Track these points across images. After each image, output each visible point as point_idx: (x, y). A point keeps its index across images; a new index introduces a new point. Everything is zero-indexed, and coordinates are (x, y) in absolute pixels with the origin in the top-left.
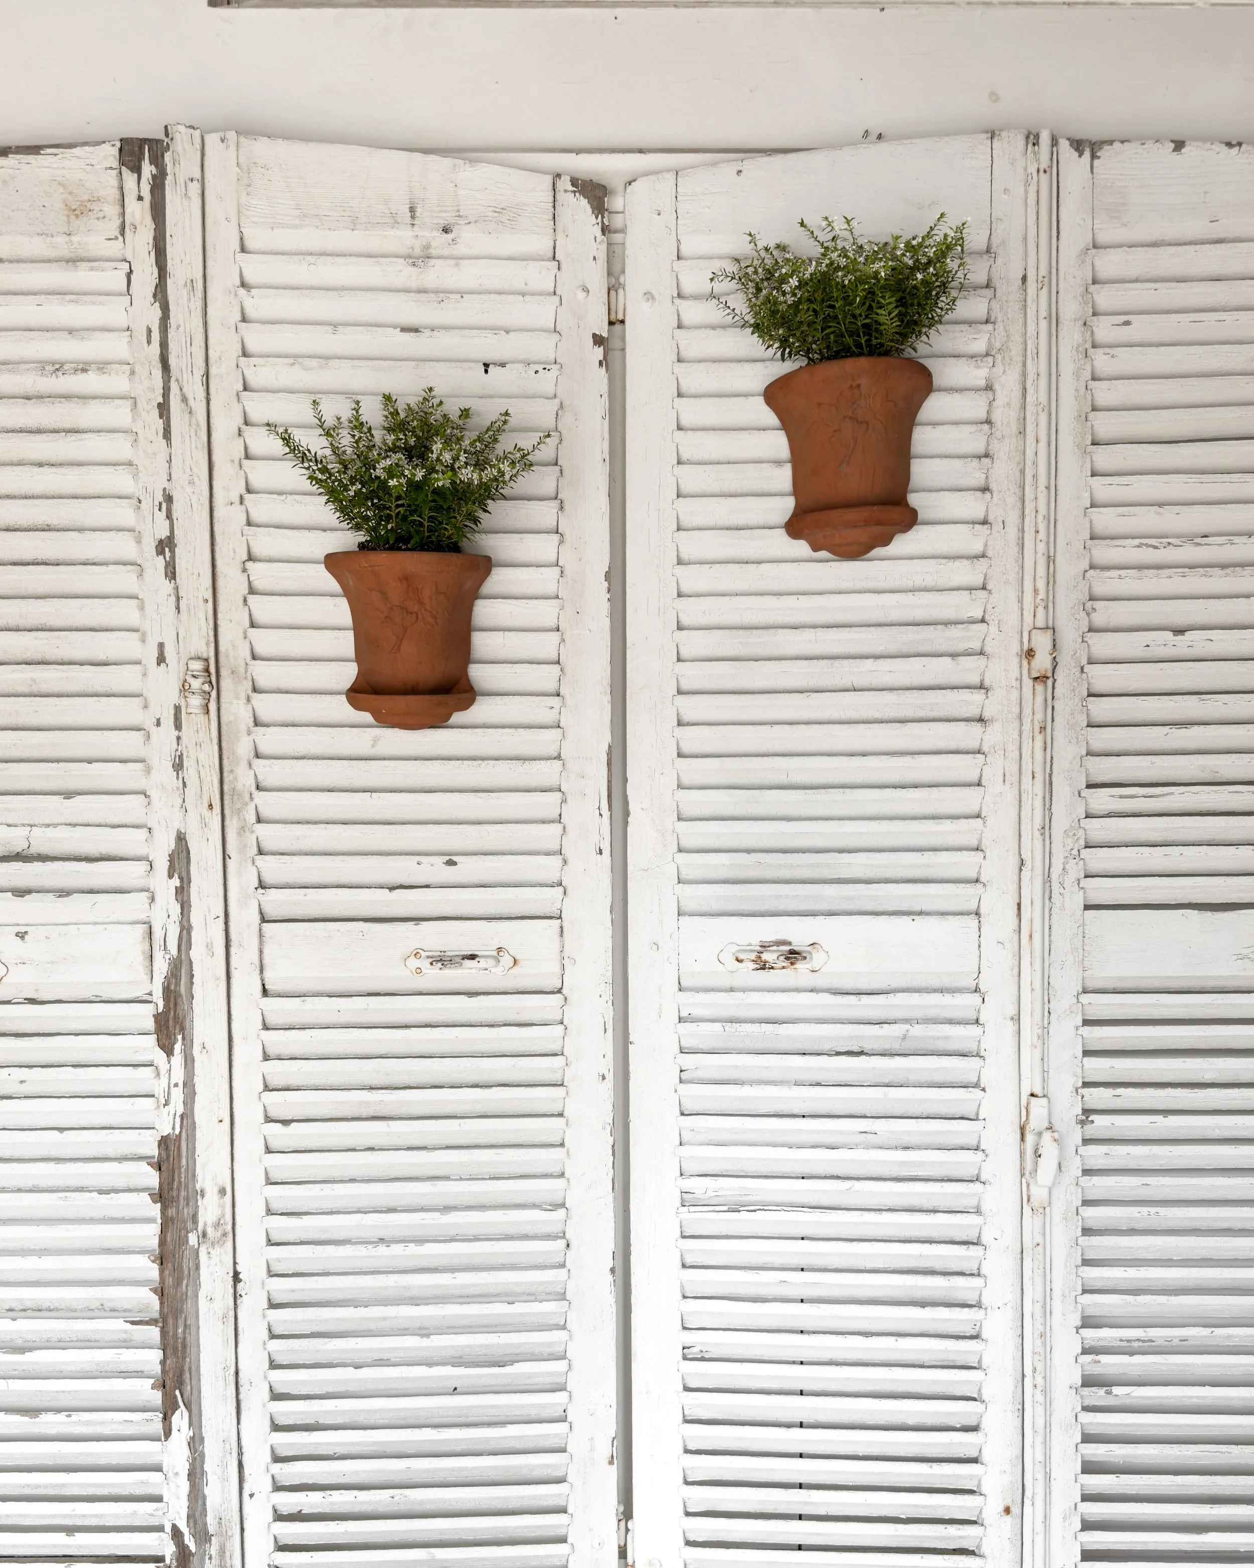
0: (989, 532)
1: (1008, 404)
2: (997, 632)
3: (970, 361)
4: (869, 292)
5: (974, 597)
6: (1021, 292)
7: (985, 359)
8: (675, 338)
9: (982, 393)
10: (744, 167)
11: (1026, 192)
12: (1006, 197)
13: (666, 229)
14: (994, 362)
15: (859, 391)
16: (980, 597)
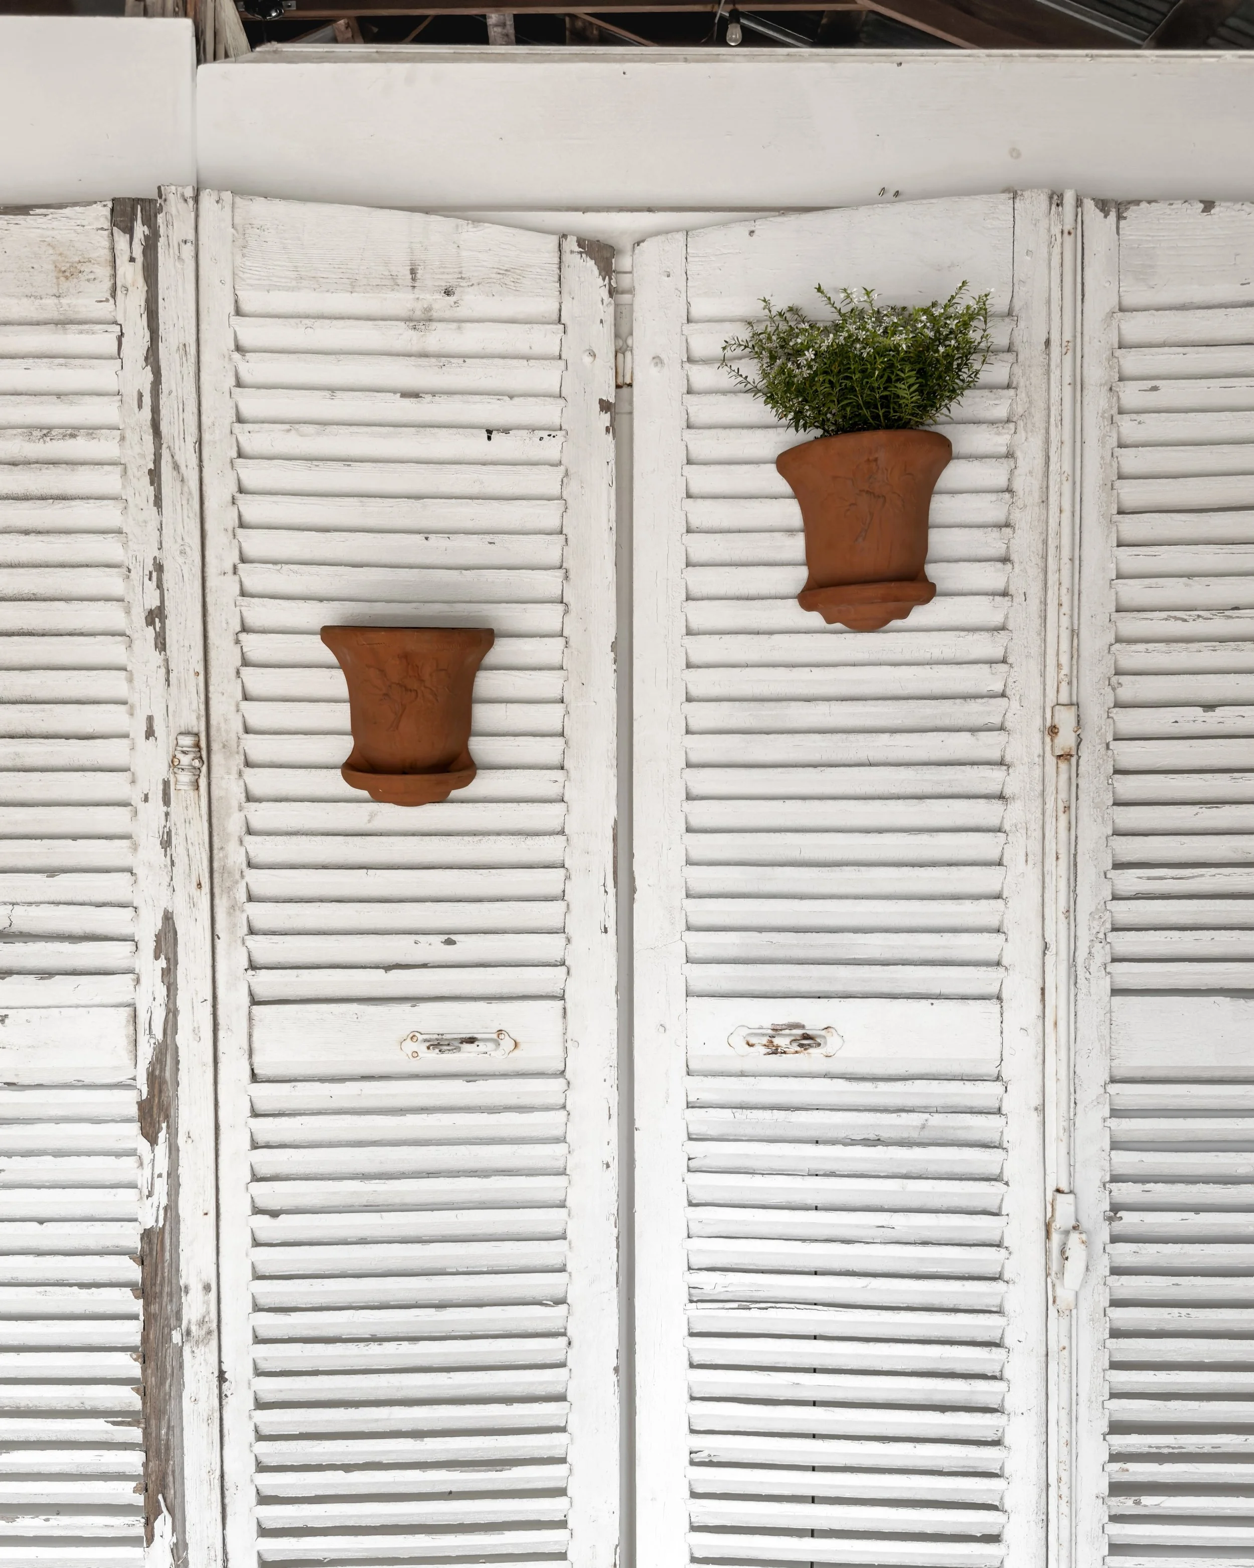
0: (1010, 603)
1: (1030, 472)
2: (1018, 707)
3: (991, 427)
4: (889, 365)
5: (994, 670)
6: (1045, 356)
7: (1006, 425)
8: (684, 404)
9: (1003, 460)
10: (757, 227)
11: (1050, 254)
12: (1028, 258)
13: (676, 291)
14: (1016, 429)
15: (877, 465)
16: (1000, 671)
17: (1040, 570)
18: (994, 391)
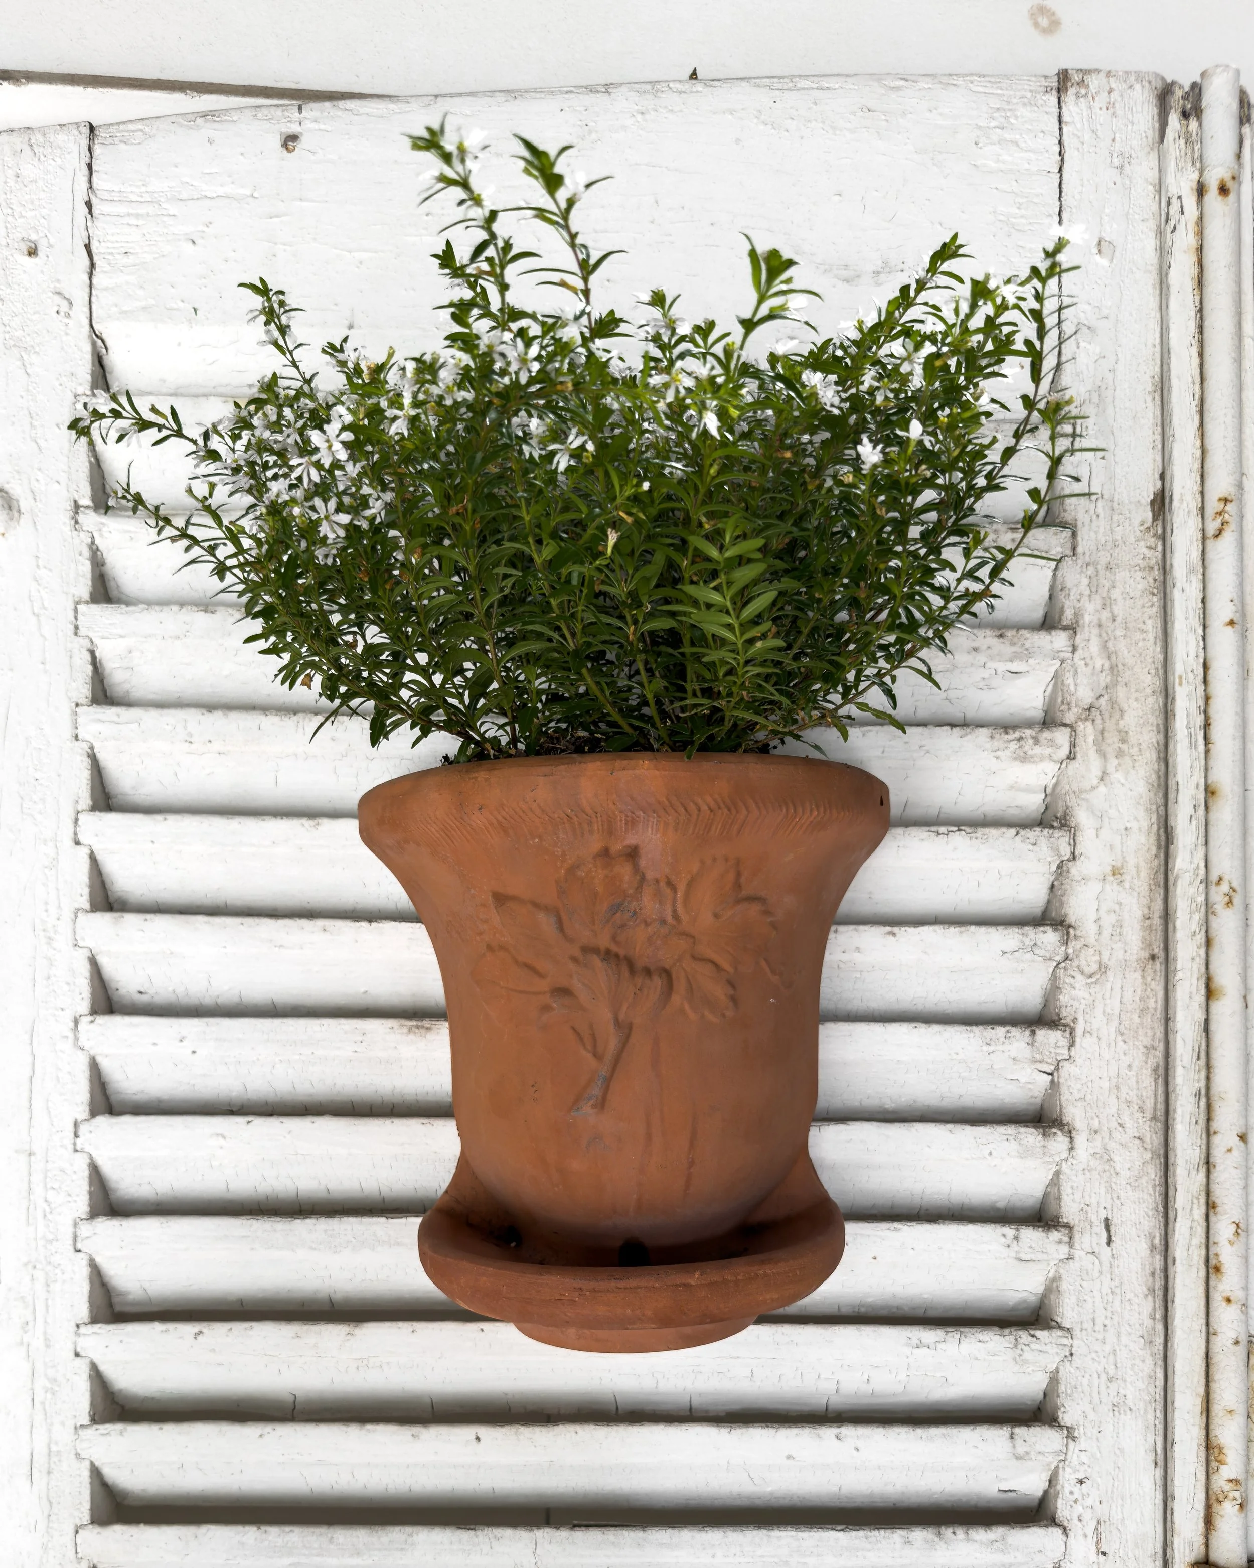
0: (1064, 1250)
1: (1116, 872)
2: (1093, 1556)
3: (1002, 739)
4: (661, 517)
5: (1021, 1449)
6: (1152, 541)
7: (1046, 734)
8: (82, 631)
9: (1035, 834)
10: (308, 125)
11: (1163, 252)
12: (1103, 262)
13: (57, 299)
14: (1073, 745)
15: (636, 868)
16: (1038, 1447)
17: (1148, 1155)
18: (1010, 633)
